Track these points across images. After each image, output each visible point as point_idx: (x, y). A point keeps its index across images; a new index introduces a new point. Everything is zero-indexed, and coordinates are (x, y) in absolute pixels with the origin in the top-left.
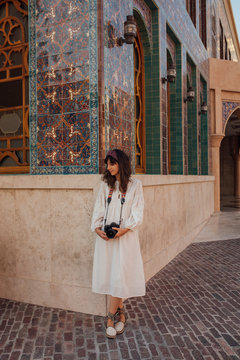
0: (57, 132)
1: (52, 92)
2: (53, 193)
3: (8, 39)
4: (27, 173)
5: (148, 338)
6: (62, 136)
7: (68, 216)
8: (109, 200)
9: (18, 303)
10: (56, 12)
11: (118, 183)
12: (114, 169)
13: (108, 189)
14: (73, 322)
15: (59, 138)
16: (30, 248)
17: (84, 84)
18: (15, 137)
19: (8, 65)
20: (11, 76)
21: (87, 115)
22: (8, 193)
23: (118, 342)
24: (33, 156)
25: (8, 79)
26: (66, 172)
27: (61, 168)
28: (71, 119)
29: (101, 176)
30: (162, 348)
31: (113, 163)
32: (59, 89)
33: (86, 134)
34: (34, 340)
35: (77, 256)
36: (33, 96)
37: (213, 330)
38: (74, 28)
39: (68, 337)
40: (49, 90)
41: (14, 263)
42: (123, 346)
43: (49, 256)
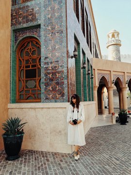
0: (52, 88)
1: (50, 74)
2: (51, 110)
3: (31, 54)
4: (40, 102)
5: (89, 160)
6: (54, 89)
7: (57, 117)
8: (73, 111)
9: (37, 151)
10: (51, 47)
11: (75, 106)
12: (74, 101)
13: (72, 107)
14: (60, 156)
15: (53, 90)
16: (42, 129)
17: (62, 72)
18: (33, 89)
19: (31, 63)
20: (32, 67)
21: (63, 82)
22: (33, 110)
23: (79, 161)
24: (43, 96)
25: (31, 68)
26: (55, 102)
27: (54, 100)
28: (58, 84)
29: (69, 103)
30: (95, 162)
31: (74, 99)
32: (53, 73)
33: (63, 89)
34: (50, 163)
35: (60, 132)
36: (43, 75)
37: (110, 156)
38: (58, 53)
39: (61, 161)
40: (49, 74)
41: (35, 136)
42: (82, 163)
43: (49, 132)
